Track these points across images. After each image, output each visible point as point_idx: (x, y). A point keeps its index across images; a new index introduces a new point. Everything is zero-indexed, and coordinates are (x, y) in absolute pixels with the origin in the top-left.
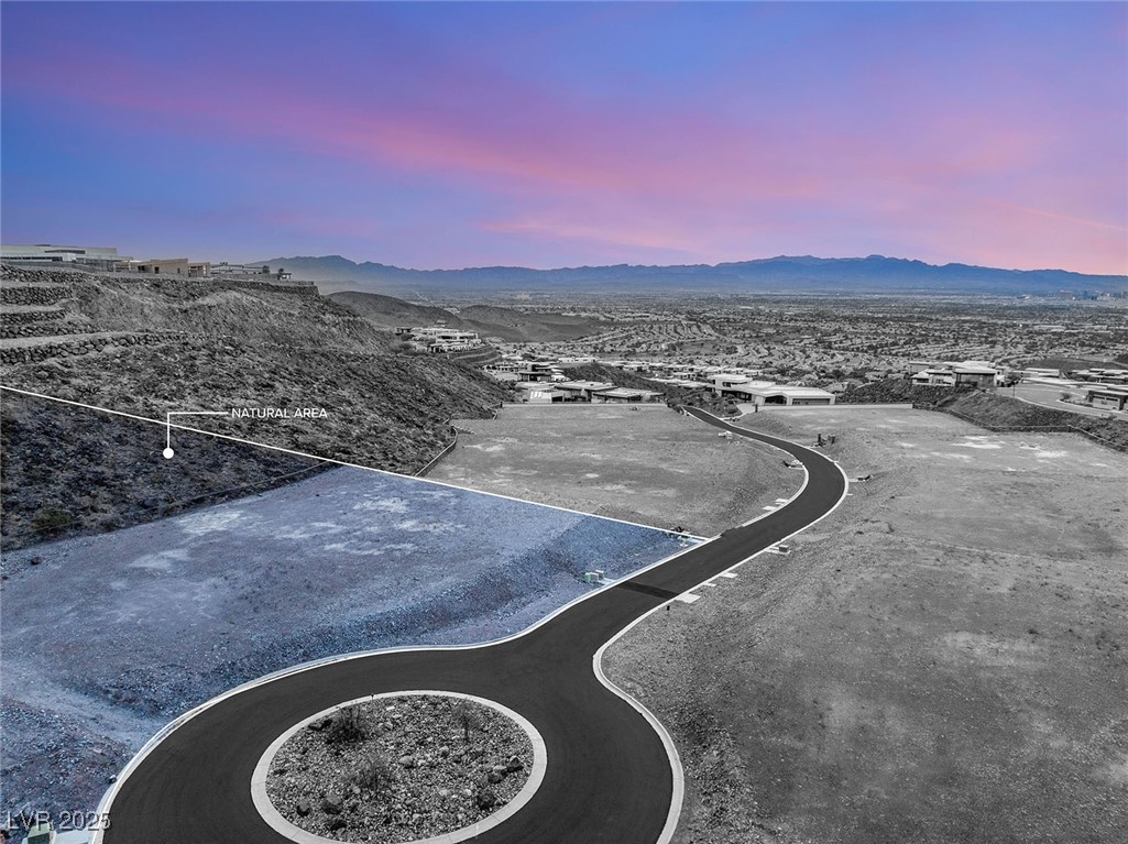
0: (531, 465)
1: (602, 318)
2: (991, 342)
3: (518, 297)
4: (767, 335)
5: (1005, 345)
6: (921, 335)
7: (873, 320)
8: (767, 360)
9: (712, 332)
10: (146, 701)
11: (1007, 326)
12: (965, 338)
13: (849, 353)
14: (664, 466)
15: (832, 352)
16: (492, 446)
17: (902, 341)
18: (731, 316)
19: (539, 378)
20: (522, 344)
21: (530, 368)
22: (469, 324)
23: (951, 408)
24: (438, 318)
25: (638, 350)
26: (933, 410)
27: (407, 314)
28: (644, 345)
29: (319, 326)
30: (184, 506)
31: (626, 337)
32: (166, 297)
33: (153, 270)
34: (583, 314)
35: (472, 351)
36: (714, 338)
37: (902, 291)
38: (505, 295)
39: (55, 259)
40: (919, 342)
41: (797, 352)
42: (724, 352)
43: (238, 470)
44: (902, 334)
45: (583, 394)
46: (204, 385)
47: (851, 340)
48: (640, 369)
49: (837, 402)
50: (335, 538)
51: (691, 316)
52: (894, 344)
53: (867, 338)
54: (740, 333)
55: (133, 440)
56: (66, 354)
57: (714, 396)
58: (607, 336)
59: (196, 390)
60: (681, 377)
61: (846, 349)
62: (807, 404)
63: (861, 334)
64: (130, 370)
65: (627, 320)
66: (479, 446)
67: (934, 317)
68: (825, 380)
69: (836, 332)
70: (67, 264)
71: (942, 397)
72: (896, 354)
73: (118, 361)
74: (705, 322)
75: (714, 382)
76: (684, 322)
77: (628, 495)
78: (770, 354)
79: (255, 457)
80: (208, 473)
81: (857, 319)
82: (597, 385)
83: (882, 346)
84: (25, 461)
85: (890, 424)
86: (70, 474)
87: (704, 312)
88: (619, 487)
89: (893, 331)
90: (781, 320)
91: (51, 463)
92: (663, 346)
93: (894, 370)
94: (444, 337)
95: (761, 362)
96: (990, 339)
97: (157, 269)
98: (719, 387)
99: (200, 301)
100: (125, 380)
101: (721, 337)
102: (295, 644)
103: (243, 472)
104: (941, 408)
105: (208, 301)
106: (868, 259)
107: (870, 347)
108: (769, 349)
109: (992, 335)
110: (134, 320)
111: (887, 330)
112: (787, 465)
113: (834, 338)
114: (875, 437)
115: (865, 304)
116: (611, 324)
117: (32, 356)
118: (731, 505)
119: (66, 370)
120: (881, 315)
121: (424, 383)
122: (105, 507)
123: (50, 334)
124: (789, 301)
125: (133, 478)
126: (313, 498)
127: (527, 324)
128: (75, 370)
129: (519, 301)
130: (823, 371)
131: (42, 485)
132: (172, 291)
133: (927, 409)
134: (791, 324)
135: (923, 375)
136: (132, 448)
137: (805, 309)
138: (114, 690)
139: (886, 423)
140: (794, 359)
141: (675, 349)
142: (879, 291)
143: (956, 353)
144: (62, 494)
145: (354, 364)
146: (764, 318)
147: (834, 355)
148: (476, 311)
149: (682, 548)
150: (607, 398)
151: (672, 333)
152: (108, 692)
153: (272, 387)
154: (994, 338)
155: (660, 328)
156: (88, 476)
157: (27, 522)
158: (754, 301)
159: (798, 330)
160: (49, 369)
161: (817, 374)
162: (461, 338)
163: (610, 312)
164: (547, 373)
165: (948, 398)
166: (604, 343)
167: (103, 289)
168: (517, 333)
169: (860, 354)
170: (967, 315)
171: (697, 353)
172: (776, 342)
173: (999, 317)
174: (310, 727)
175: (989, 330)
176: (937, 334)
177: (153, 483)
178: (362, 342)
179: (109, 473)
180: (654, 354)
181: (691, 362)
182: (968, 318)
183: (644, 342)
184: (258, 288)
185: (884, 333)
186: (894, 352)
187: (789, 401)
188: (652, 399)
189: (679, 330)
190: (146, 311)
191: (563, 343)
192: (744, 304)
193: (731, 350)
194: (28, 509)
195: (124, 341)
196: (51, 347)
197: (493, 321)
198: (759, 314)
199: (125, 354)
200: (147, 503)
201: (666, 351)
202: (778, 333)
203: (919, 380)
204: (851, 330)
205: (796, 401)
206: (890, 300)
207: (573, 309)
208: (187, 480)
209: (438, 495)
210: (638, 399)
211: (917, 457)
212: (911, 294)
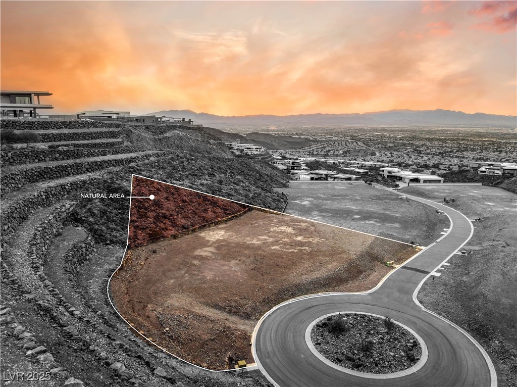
0: (326, 211)
1: (311, 139)
2: (500, 151)
3: (270, 129)
4: (390, 147)
5: (506, 152)
6: (464, 147)
7: (440, 140)
8: (391, 159)
9: (363, 145)
10: (243, 313)
11: (506, 143)
12: (486, 149)
13: (430, 156)
14: (387, 212)
15: (422, 155)
16: (304, 201)
17: (455, 151)
18: (372, 138)
19: (295, 168)
20: (276, 150)
21: (291, 163)
22: (251, 141)
23: (503, 185)
24: (237, 138)
25: (329, 154)
26: (492, 186)
27: (223, 136)
28: (331, 151)
29: (209, 145)
30: (199, 228)
31: (323, 147)
32: (152, 133)
33: (142, 121)
34: (302, 137)
35: (261, 155)
36: (364, 148)
37: (452, 126)
38: (265, 128)
39: (109, 117)
40: (463, 151)
41: (405, 155)
42: (370, 155)
43: (214, 212)
44: (454, 147)
45: (324, 176)
46: (190, 174)
47: (430, 149)
48: (334, 163)
49: (444, 182)
50: (273, 244)
51: (353, 138)
52: (451, 152)
53: (438, 149)
54: (377, 146)
55: (172, 199)
56: (137, 161)
57: (384, 177)
58: (314, 147)
59: (187, 177)
60: (354, 167)
61: (427, 154)
62: (430, 182)
63: (435, 146)
64: (162, 168)
65: (323, 139)
66: (298, 202)
67: (469, 139)
68: (420, 169)
69: (423, 145)
70: (114, 120)
71: (495, 180)
72: (453, 157)
73: (156, 164)
74: (359, 141)
75: (383, 171)
76: (350, 141)
77: (379, 226)
78: (392, 156)
79: (219, 206)
80: (203, 213)
81: (432, 139)
82: (330, 172)
83: (445, 152)
84: (136, 208)
85: (475, 193)
86: (154, 214)
87: (358, 136)
88: (372, 222)
89: (450, 146)
90: (396, 140)
91: (146, 209)
92: (341, 152)
93: (453, 164)
94: (248, 148)
95: (388, 160)
96: (498, 150)
97: (144, 120)
98: (386, 174)
99: (165, 135)
100: (161, 173)
101: (368, 148)
102: (287, 290)
103: (217, 213)
104: (496, 185)
105: (167, 135)
106: (436, 111)
107: (440, 153)
108: (391, 153)
109: (500, 147)
110: (144, 144)
111: (447, 145)
112: (438, 213)
113: (422, 149)
114: (474, 200)
115: (435, 132)
116: (316, 141)
117: (126, 162)
118: (427, 231)
119: (139, 168)
120: (443, 138)
121: (258, 172)
122: (170, 228)
123: (129, 153)
124: (398, 131)
125: (177, 216)
126: (250, 225)
127: (277, 141)
128: (142, 168)
129: (271, 130)
130: (419, 165)
131: (145, 218)
132: (153, 130)
133: (489, 186)
134: (401, 142)
135: (483, 169)
136: (172, 202)
137: (406, 134)
138: (228, 308)
139: (472, 192)
140: (404, 159)
141: (346, 154)
142: (441, 126)
143: (482, 156)
144: (154, 222)
145: (229, 163)
146: (387, 139)
147: (423, 157)
148: (253, 135)
149: (418, 252)
150: (335, 178)
151: (344, 146)
152: (225, 308)
153: (214, 175)
154: (501, 149)
155: (339, 143)
156: (161, 214)
157: (144, 234)
158: (381, 130)
159: (404, 145)
160: (133, 167)
161: (416, 166)
162: (256, 149)
163: (314, 136)
164: (299, 166)
165: (499, 181)
166: (313, 150)
167: (133, 131)
168: (273, 145)
169: (435, 157)
170: (486, 138)
171: (357, 155)
172: (394, 150)
173: (502, 138)
174: (317, 325)
175: (498, 145)
176: (472, 147)
177: (184, 218)
178: (225, 152)
179: (167, 213)
180: (337, 156)
181: (355, 159)
182: (487, 139)
183: (331, 150)
184: (182, 128)
185: (446, 146)
186: (451, 155)
187: (422, 181)
188: (357, 179)
189: (348, 144)
190: (147, 140)
191: (294, 150)
192: (377, 132)
193: (373, 154)
194: (143, 229)
195: (157, 155)
196: (132, 158)
197: (262, 139)
198: (385, 137)
199: (158, 161)
200: (186, 226)
201: (343, 154)
202: (395, 146)
203: (481, 171)
204: (430, 144)
205: (425, 181)
206: (447, 130)
207: (297, 134)
208: (197, 216)
209: (303, 225)
210: (349, 179)
211: (498, 210)
212: (457, 127)
